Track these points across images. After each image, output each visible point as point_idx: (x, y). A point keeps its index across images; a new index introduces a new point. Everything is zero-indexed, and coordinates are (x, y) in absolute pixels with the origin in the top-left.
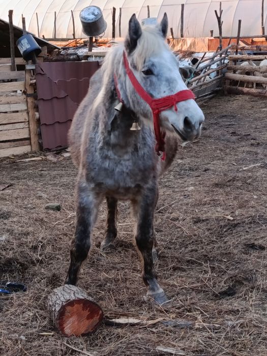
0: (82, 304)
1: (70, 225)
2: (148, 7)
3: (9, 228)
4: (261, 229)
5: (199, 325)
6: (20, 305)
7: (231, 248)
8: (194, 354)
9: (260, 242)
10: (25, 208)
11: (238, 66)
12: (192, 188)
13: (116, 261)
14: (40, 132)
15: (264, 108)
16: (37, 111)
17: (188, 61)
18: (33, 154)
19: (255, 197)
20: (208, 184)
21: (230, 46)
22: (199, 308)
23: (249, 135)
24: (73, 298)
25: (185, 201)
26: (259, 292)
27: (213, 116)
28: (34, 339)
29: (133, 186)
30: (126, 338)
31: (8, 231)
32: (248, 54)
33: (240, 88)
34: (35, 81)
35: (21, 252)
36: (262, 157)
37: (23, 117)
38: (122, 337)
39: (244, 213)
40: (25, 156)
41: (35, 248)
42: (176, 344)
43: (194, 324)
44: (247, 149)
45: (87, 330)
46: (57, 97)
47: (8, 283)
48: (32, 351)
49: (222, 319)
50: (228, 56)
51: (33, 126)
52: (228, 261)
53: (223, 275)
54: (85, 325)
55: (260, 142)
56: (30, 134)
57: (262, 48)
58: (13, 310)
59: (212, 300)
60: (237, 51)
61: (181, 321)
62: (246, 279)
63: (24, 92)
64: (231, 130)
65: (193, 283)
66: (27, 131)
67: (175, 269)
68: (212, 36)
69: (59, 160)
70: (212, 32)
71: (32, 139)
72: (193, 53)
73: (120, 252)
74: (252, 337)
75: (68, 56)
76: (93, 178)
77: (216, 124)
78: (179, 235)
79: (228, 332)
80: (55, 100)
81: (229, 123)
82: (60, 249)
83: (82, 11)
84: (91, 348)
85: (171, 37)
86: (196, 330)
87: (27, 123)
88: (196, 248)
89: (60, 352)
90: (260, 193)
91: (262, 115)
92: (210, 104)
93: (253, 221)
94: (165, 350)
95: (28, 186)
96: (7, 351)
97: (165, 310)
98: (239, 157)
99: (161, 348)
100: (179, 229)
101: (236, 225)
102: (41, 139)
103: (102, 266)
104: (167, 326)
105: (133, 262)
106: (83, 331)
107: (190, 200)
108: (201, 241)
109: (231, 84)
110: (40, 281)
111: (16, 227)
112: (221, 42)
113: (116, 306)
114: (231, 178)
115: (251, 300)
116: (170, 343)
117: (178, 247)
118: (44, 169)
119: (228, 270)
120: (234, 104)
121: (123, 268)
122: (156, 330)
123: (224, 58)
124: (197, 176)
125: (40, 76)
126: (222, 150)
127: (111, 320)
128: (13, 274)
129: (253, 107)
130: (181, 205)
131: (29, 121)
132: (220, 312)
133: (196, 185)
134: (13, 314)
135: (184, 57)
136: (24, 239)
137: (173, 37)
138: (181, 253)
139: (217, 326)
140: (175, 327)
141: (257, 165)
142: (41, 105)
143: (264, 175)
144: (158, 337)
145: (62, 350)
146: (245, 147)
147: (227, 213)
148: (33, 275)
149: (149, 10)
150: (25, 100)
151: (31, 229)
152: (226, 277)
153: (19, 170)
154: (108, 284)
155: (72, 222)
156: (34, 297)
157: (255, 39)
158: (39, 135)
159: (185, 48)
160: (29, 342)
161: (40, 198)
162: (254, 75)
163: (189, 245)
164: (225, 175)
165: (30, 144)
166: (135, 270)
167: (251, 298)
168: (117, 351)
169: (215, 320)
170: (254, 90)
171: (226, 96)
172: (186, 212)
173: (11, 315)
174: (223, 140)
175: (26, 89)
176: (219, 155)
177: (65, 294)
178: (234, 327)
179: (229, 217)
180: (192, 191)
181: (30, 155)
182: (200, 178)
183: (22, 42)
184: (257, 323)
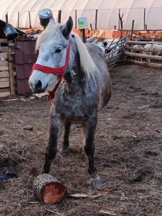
0: (55, 185)
1: (40, 139)
2: (76, 10)
3: (3, 140)
4: (154, 143)
5: (123, 198)
6: (15, 186)
7: (137, 154)
8: (122, 215)
9: (154, 151)
10: (11, 129)
11: (131, 48)
12: (110, 119)
13: (69, 161)
14: (16, 83)
15: (148, 73)
16: (15, 71)
17: (101, 44)
18: (11, 97)
19: (148, 124)
20: (120, 116)
21: (127, 35)
22: (122, 189)
23: (141, 88)
24: (49, 181)
25: (107, 126)
26: (156, 180)
27: (118, 77)
28: (26, 205)
29: (83, 115)
30: (81, 205)
31: (3, 142)
32: (138, 40)
33: (133, 61)
34: (14, 53)
35: (12, 154)
36: (150, 101)
37: (6, 74)
38: (79, 205)
39: (143, 134)
40: (7, 98)
41: (20, 153)
42: (111, 209)
43: (120, 198)
44: (140, 96)
45: (57, 200)
46: (27, 63)
47: (7, 173)
48: (26, 212)
49: (136, 195)
50: (126, 41)
51: (12, 80)
52: (136, 162)
53: (134, 169)
54: (56, 198)
55: (147, 93)
56: (10, 85)
57: (146, 37)
58: (11, 188)
59: (128, 184)
60: (131, 39)
61: (112, 196)
62: (148, 172)
63: (7, 60)
64: (130, 85)
65: (117, 174)
66: (8, 83)
67: (105, 166)
68: (115, 29)
69: (28, 101)
70: (115, 27)
71: (11, 88)
72: (104, 39)
73: (71, 156)
74: (155, 206)
75: (31, 39)
76: (59, 111)
77: (120, 81)
78: (105, 146)
79: (140, 202)
80: (26, 65)
81: (128, 81)
82: (35, 153)
83: (40, 12)
84: (61, 211)
85: (91, 29)
86: (122, 201)
87: (8, 78)
88: (116, 154)
89: (43, 213)
90: (151, 122)
91: (147, 77)
92: (115, 69)
93: (148, 139)
94: (105, 212)
95: (11, 116)
96: (11, 212)
97: (102, 190)
98: (136, 101)
99: (102, 211)
100: (105, 143)
101: (138, 141)
102: (17, 88)
103: (61, 163)
104: (104, 199)
105: (79, 162)
106: (55, 201)
107: (110, 126)
108: (119, 150)
109: (127, 58)
110: (26, 172)
111: (8, 140)
112: (122, 33)
113: (72, 187)
114: (133, 113)
115: (152, 184)
116: (107, 209)
117: (105, 153)
118: (20, 106)
119: (136, 167)
120: (129, 70)
121: (74, 165)
122: (98, 201)
123: (124, 43)
124: (112, 112)
125: (17, 50)
126: (125, 97)
127: (70, 195)
128: (9, 167)
129: (141, 72)
130: (105, 128)
131: (9, 77)
132: (134, 191)
133: (113, 117)
134: (11, 191)
135: (98, 41)
136: (13, 147)
137: (92, 29)
138: (107, 156)
139: (134, 199)
140: (108, 199)
141: (147, 106)
142: (17, 67)
143: (152, 112)
144: (99, 205)
145: (43, 212)
146: (138, 96)
147: (133, 133)
148: (21, 168)
149: (76, 13)
150: (8, 64)
151: (16, 141)
152: (136, 171)
153: (4, 106)
154: (66, 174)
155: (41, 137)
156: (23, 181)
157: (141, 32)
158: (16, 85)
159: (99, 36)
160: (23, 207)
161: (19, 123)
162: (141, 53)
163: (112, 152)
164: (129, 111)
165: (10, 91)
166: (81, 166)
167: (152, 183)
168: (76, 213)
169: (132, 195)
170: (141, 62)
171: (124, 65)
172: (108, 133)
173: (11, 192)
174: (125, 91)
175: (8, 57)
176: (124, 100)
177: (44, 179)
178: (144, 200)
179: (134, 136)
180: (111, 120)
181: (10, 97)
182: (114, 113)
183: (7, 29)
184: (157, 197)
